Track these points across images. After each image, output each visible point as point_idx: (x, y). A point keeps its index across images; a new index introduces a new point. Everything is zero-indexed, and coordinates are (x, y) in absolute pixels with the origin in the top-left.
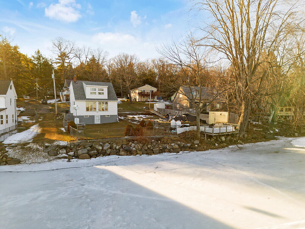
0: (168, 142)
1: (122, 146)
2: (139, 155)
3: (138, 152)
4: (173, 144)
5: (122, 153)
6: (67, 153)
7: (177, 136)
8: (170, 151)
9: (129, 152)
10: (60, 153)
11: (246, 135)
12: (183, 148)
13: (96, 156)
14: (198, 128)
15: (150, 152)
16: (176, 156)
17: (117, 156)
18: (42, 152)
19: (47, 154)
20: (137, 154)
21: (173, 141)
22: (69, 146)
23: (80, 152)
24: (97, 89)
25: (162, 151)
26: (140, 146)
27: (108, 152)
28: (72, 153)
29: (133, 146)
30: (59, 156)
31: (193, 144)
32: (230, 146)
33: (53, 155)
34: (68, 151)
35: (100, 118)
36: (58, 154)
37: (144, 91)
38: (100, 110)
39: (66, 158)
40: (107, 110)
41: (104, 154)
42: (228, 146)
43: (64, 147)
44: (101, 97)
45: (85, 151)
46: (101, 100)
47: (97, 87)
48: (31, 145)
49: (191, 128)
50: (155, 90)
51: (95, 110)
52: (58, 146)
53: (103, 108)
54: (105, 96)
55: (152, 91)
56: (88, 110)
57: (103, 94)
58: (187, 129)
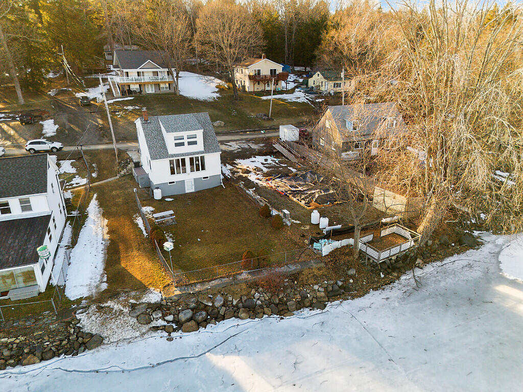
0: (309, 282)
1: (241, 298)
2: (267, 316)
3: (266, 310)
4: (316, 287)
5: (243, 315)
6: (163, 317)
7: (322, 265)
8: (312, 306)
9: (253, 311)
10: (154, 318)
12: (332, 295)
13: (204, 323)
14: (356, 242)
15: (282, 310)
16: (321, 318)
17: (237, 322)
18: (128, 317)
19: (135, 320)
20: (264, 313)
21: (316, 279)
22: (164, 303)
23: (183, 317)
24: (185, 138)
25: (300, 305)
26: (266, 296)
27: (222, 312)
28: (170, 318)
29: (257, 298)
30: (154, 324)
31: (347, 279)
33: (145, 323)
34: (164, 312)
35: (193, 183)
36: (152, 321)
37: (259, 71)
38: (192, 171)
39: (164, 328)
40: (203, 168)
41: (217, 317)
42: (398, 278)
43: (157, 307)
44: (192, 149)
45: (189, 314)
46: (194, 153)
47: (185, 134)
48: (110, 303)
49: (345, 242)
50: (279, 68)
51: (184, 171)
52: (149, 304)
53: (198, 165)
54: (200, 147)
55: (273, 72)
56: (173, 173)
57: (195, 143)
58: (337, 244)
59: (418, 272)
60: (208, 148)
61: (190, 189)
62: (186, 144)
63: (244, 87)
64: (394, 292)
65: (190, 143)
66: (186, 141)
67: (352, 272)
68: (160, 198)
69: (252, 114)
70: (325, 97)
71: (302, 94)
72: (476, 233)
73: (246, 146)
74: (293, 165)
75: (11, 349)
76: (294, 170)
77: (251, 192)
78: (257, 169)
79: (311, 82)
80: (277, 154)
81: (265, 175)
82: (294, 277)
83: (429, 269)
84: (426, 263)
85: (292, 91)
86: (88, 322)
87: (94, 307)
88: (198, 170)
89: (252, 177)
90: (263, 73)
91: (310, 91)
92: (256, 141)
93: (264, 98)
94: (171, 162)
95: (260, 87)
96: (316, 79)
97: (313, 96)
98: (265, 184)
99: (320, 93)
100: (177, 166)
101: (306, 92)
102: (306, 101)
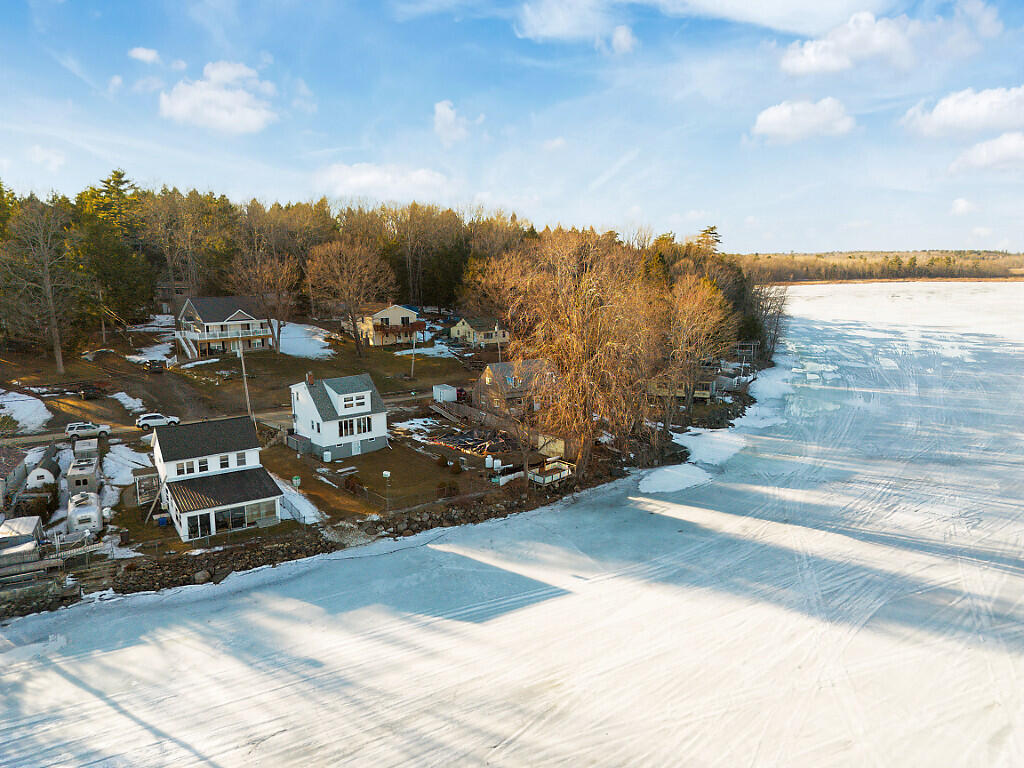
0: (492, 502)
1: (442, 514)
2: (464, 524)
3: (462, 520)
4: (498, 505)
5: (446, 524)
6: (385, 530)
7: (501, 491)
8: (496, 516)
9: (453, 522)
11: (586, 475)
12: (511, 509)
13: (418, 531)
14: (526, 474)
15: (475, 520)
16: (504, 522)
17: (442, 529)
18: (358, 531)
19: (365, 533)
20: (462, 523)
21: (498, 500)
22: (384, 520)
23: (402, 527)
24: (354, 399)
25: (488, 516)
26: (461, 512)
27: (429, 523)
28: (391, 529)
29: (455, 513)
30: (380, 534)
31: (521, 500)
32: (565, 498)
33: (373, 533)
34: (386, 527)
35: (360, 446)
36: (378, 532)
37: (387, 319)
38: (359, 432)
39: (388, 536)
40: (370, 430)
41: (428, 528)
42: (561, 498)
43: (379, 523)
44: (361, 409)
45: (406, 526)
46: (362, 414)
47: (354, 395)
48: (341, 523)
49: (517, 474)
50: (413, 316)
51: (352, 433)
52: (373, 522)
53: (364, 428)
54: (367, 407)
55: (405, 320)
56: (341, 435)
57: (363, 404)
58: (511, 477)
59: (576, 495)
60: (375, 409)
61: (356, 451)
62: (355, 405)
63: (367, 340)
64: (557, 507)
65: (358, 404)
66: (355, 402)
67: (525, 496)
68: (330, 460)
69: (388, 374)
70: (475, 350)
71: (445, 348)
72: (625, 469)
73: (398, 410)
74: (455, 425)
75: (283, 551)
76: (459, 430)
77: (420, 450)
78: (418, 431)
79: (454, 331)
80: (437, 415)
81: (428, 435)
82: (480, 500)
83: (585, 492)
84: (582, 489)
85: (430, 344)
86: (328, 535)
87: (329, 527)
88: (365, 431)
89: (417, 438)
90: (392, 322)
91: (453, 343)
92: (406, 404)
93: (398, 353)
94: (340, 423)
95: (391, 340)
96: (460, 329)
97: (460, 349)
98: (432, 443)
99: (468, 346)
100: (345, 428)
101: (448, 345)
102: (452, 356)
